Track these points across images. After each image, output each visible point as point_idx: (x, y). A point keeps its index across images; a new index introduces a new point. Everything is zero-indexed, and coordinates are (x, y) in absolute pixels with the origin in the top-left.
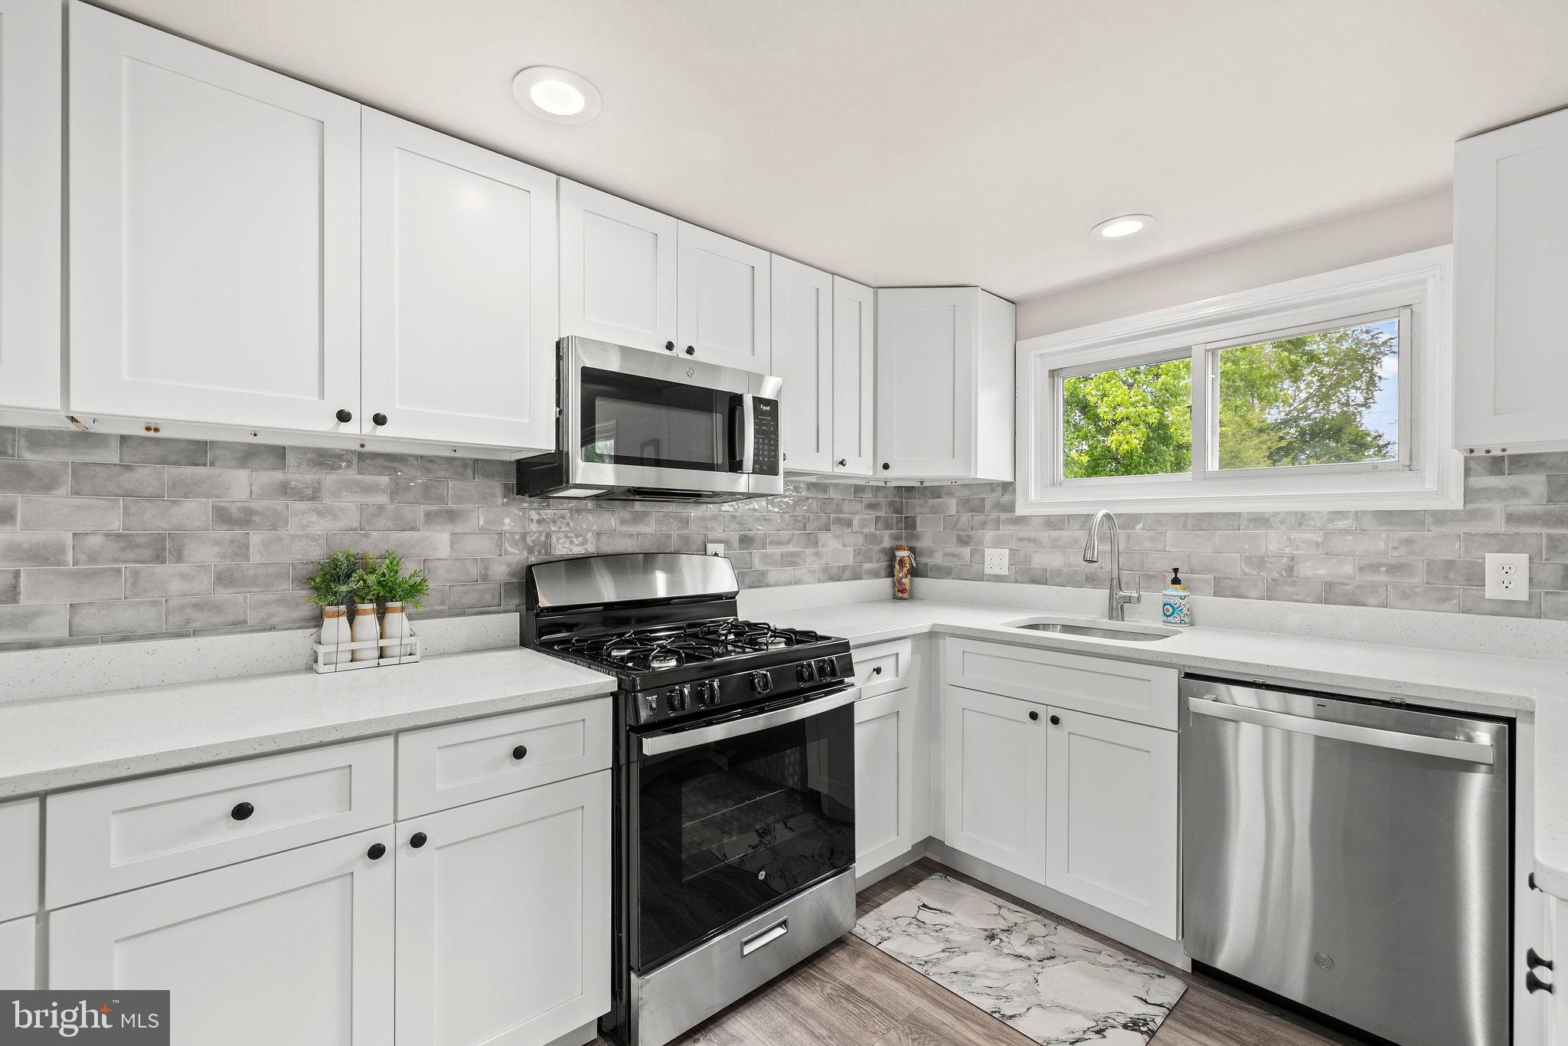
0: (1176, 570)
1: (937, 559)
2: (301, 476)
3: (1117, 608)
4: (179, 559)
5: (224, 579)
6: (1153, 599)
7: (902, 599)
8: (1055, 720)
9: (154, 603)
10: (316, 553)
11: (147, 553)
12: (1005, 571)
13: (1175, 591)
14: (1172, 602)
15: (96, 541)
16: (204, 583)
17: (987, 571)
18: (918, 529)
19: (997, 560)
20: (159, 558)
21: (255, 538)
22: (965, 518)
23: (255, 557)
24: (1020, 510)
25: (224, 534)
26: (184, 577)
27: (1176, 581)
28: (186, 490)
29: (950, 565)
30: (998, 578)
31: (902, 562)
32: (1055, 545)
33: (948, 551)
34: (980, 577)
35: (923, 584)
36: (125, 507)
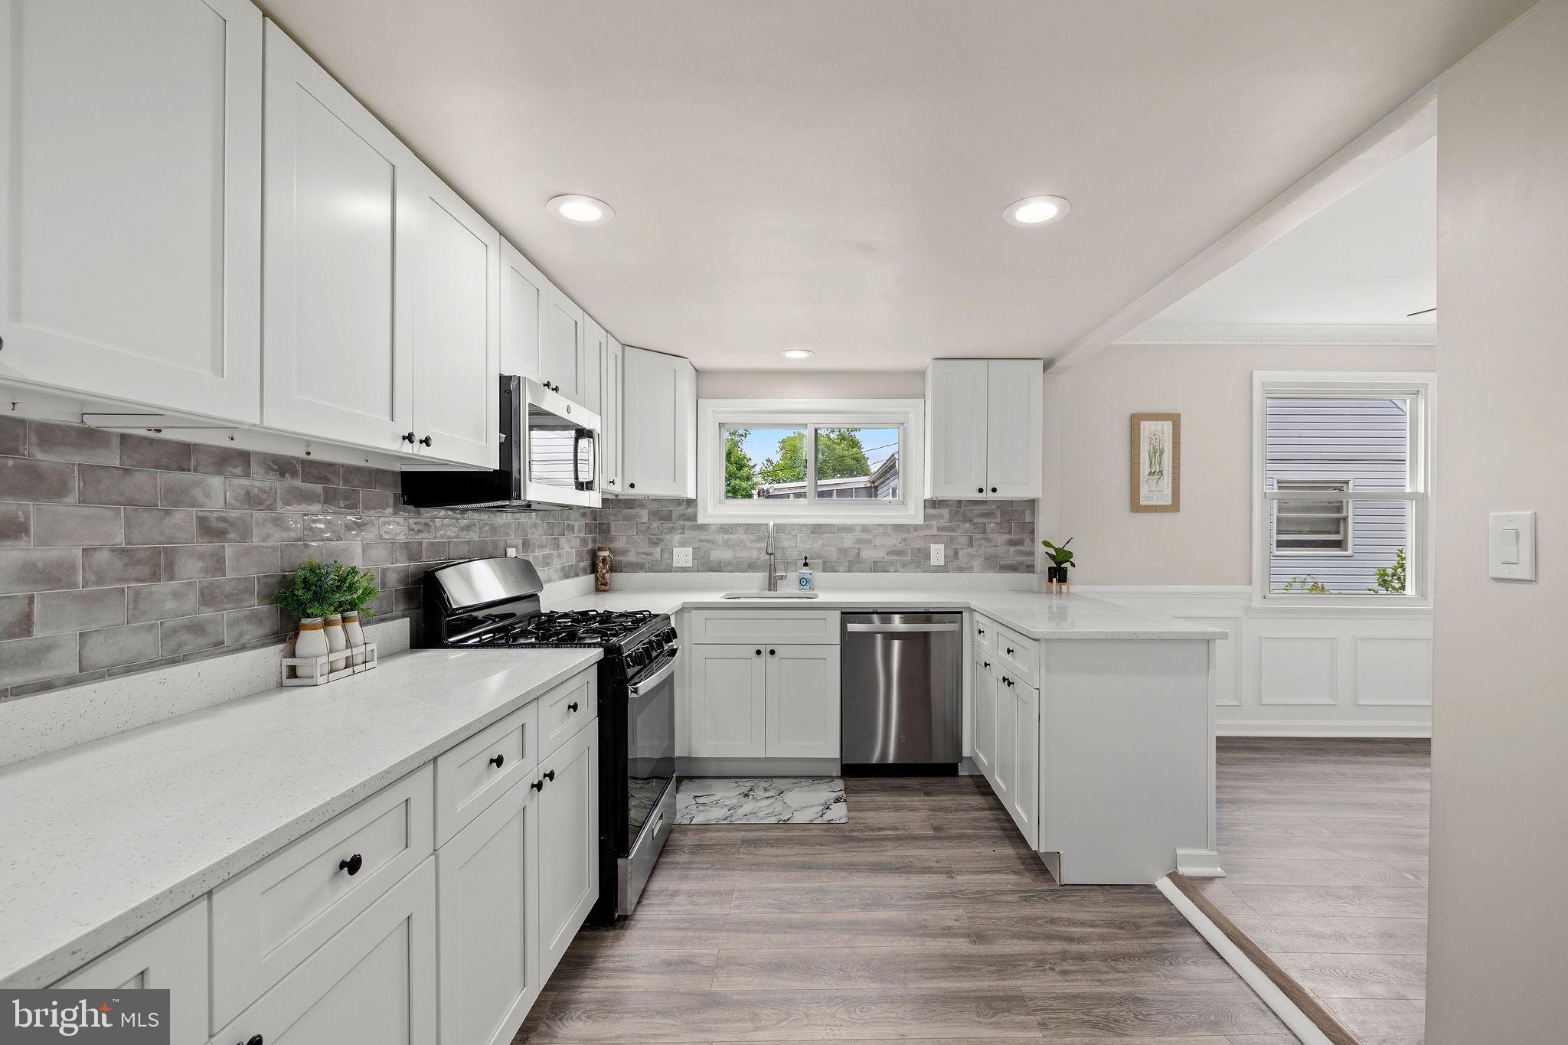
0: (806, 558)
1: (631, 557)
2: (260, 481)
3: (772, 584)
4: (172, 577)
5: (208, 597)
6: (793, 576)
7: (604, 591)
8: (772, 652)
9: (151, 627)
10: (274, 566)
11: (146, 570)
12: (690, 564)
13: (805, 570)
14: (805, 576)
15: (104, 556)
16: (192, 600)
17: (675, 564)
18: (612, 533)
19: (683, 556)
20: (155, 577)
21: (230, 550)
22: (655, 525)
23: (230, 574)
24: (701, 520)
25: (205, 546)
26: (176, 595)
27: (806, 564)
28: (177, 498)
29: (643, 561)
30: (684, 570)
31: (604, 560)
32: (727, 544)
33: (641, 550)
34: (669, 569)
35: (619, 578)
36: (127, 518)
